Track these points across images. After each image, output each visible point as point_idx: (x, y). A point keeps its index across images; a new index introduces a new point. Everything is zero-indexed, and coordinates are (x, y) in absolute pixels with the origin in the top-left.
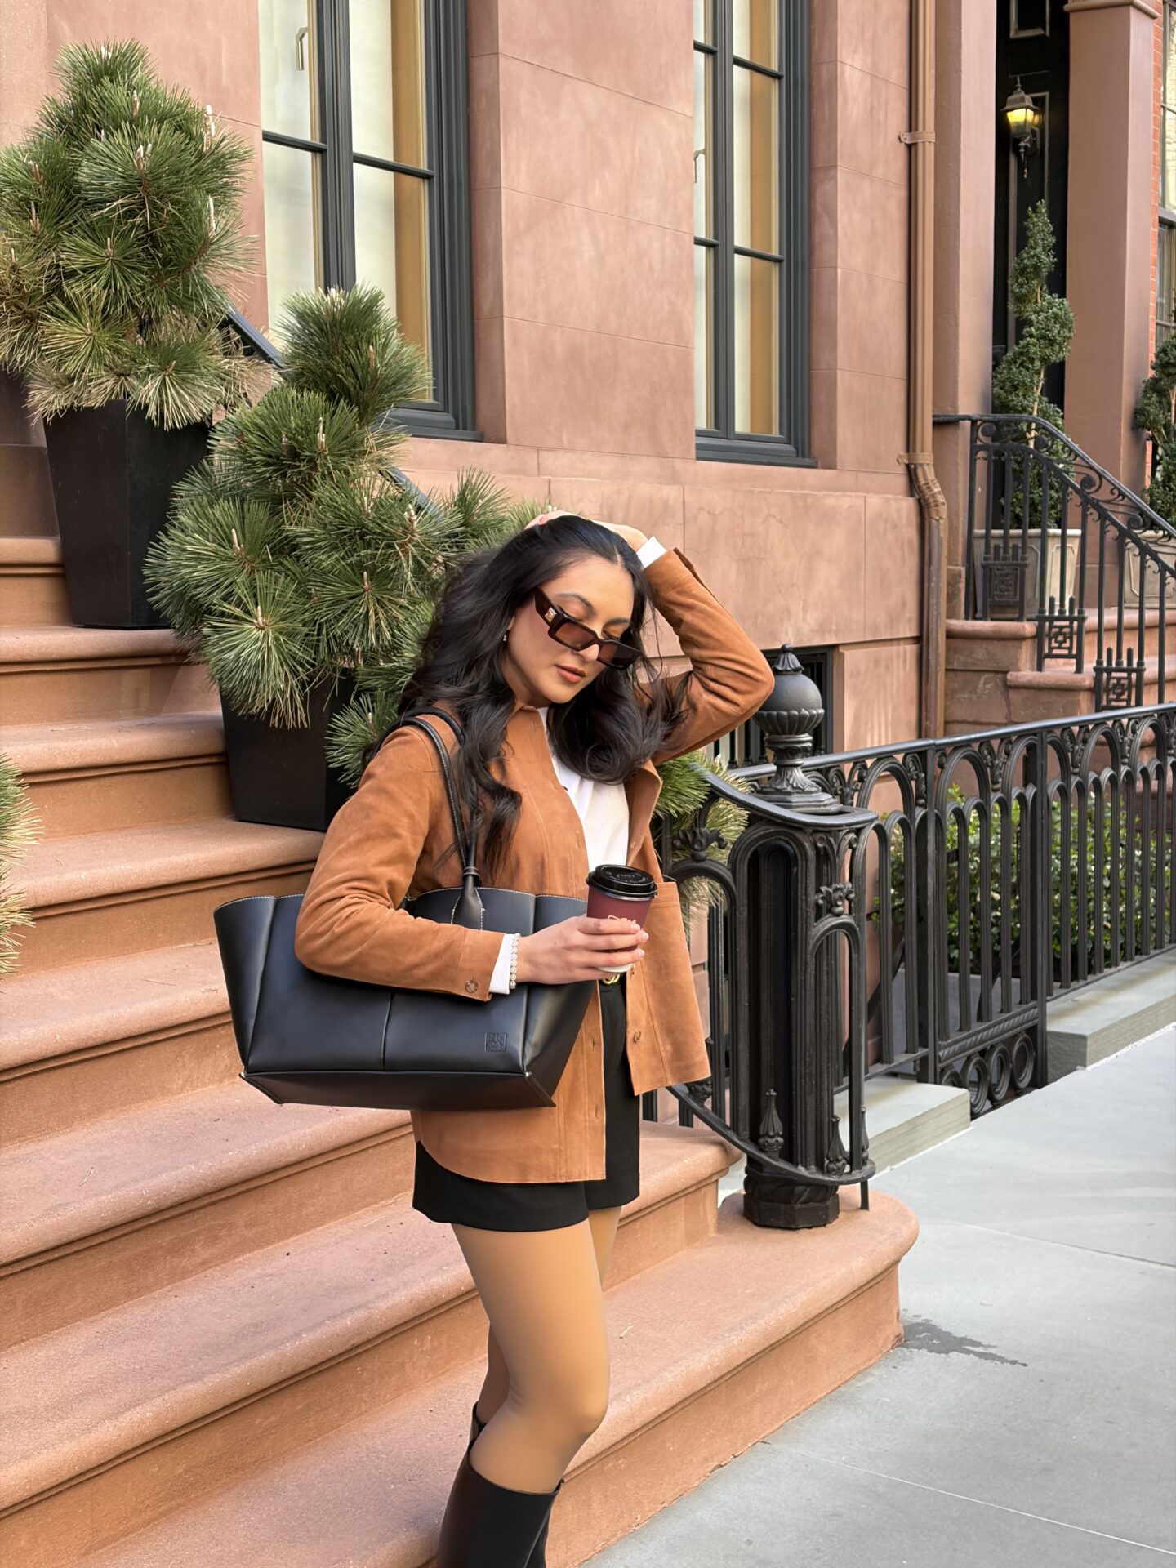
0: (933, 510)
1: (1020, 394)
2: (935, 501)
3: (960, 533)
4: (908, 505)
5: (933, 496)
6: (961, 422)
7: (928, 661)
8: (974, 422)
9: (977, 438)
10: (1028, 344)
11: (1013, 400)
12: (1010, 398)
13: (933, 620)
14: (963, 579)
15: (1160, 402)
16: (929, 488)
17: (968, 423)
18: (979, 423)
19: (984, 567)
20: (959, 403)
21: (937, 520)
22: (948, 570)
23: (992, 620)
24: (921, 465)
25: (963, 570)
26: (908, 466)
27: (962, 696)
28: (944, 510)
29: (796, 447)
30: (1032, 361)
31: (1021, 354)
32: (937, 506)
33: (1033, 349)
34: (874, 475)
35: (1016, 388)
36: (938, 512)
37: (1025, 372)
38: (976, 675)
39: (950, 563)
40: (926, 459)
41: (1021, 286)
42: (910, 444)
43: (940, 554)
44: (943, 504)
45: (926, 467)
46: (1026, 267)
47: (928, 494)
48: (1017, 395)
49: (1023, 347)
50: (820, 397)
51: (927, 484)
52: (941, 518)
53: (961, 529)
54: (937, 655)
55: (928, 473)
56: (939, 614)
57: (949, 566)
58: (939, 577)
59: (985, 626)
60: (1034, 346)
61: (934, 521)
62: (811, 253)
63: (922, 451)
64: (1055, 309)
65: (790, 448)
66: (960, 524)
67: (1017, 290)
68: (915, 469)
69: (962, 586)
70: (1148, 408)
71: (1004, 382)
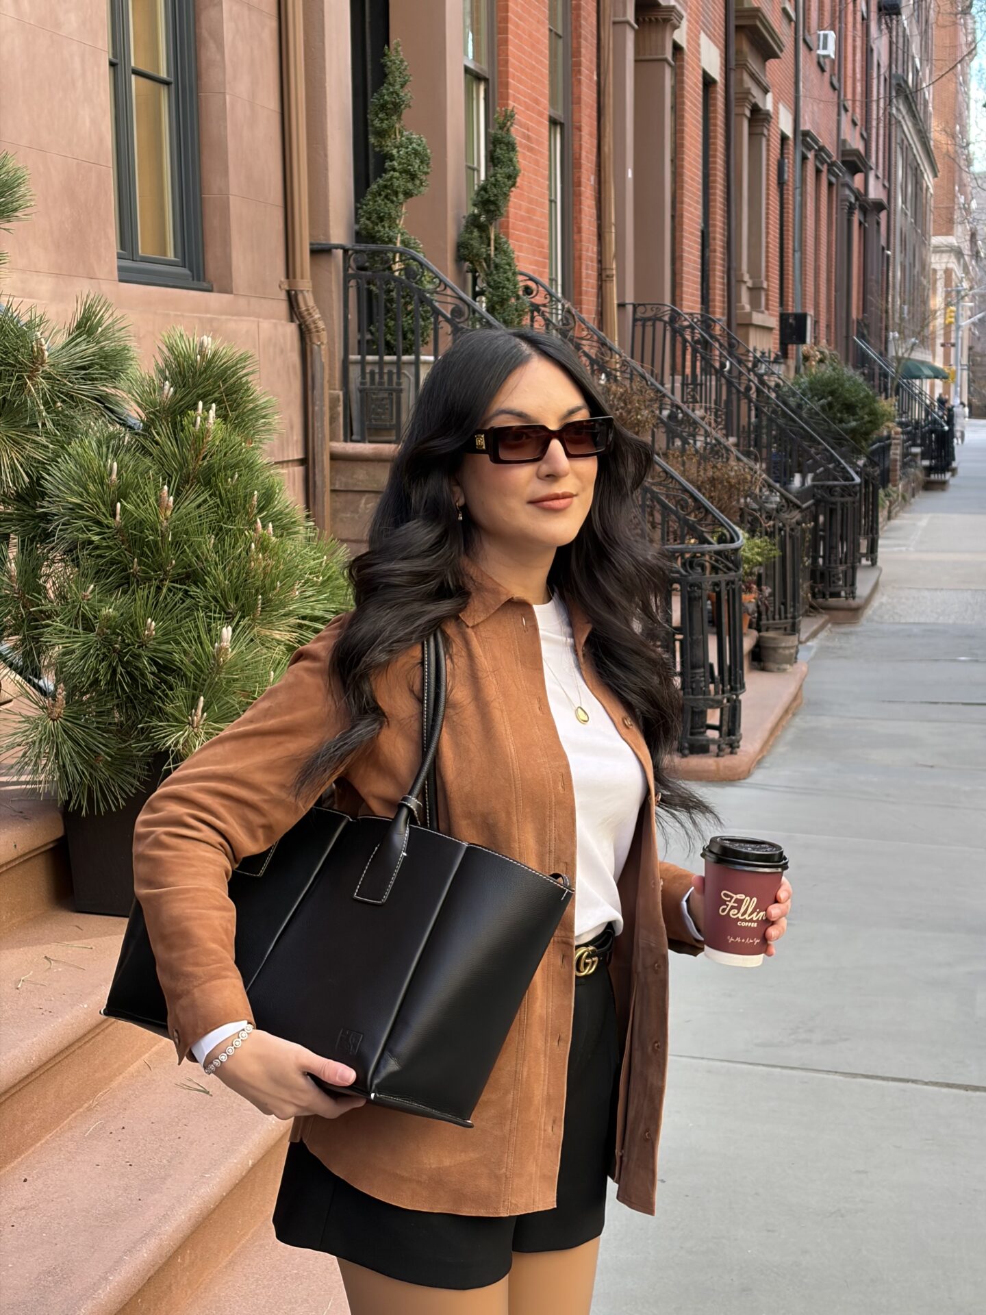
0: (314, 335)
1: (386, 225)
2: (316, 327)
3: (337, 358)
4: (291, 330)
5: (314, 322)
6: (334, 251)
7: (315, 483)
8: (346, 251)
9: (349, 266)
10: (392, 177)
11: (379, 231)
12: (376, 228)
13: (318, 443)
14: (341, 403)
15: (481, 237)
16: (310, 314)
17: (340, 252)
18: (350, 252)
19: (361, 391)
20: (331, 232)
21: (319, 346)
22: (330, 394)
23: (370, 442)
24: (302, 291)
25: (341, 393)
26: (288, 292)
27: (344, 515)
28: (324, 335)
29: (191, 270)
30: (396, 194)
31: (386, 187)
32: (318, 331)
33: (396, 183)
34: (263, 300)
35: (381, 219)
36: (319, 337)
37: (389, 205)
38: (357, 497)
39: (330, 389)
40: (305, 285)
41: (382, 120)
42: (290, 270)
43: (323, 379)
44: (323, 330)
45: (306, 294)
46: (386, 102)
47: (309, 320)
48: (383, 227)
49: (387, 180)
50: (212, 221)
51: (307, 310)
52: (322, 343)
53: (337, 354)
54: (324, 477)
55: (307, 300)
56: (324, 436)
57: (329, 390)
58: (322, 400)
59: (365, 448)
60: (398, 179)
61: (316, 347)
62: (198, 77)
63: (302, 278)
64: (414, 145)
65: (186, 271)
66: (337, 350)
67: (378, 125)
68: (296, 295)
69: (341, 409)
70: (472, 242)
71: (370, 213)
